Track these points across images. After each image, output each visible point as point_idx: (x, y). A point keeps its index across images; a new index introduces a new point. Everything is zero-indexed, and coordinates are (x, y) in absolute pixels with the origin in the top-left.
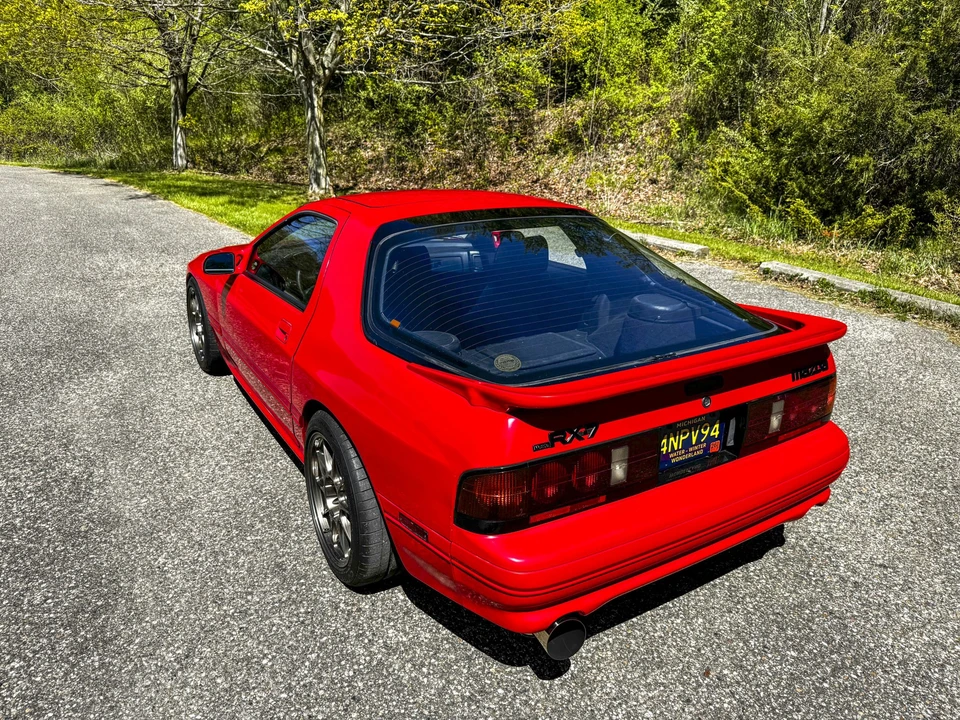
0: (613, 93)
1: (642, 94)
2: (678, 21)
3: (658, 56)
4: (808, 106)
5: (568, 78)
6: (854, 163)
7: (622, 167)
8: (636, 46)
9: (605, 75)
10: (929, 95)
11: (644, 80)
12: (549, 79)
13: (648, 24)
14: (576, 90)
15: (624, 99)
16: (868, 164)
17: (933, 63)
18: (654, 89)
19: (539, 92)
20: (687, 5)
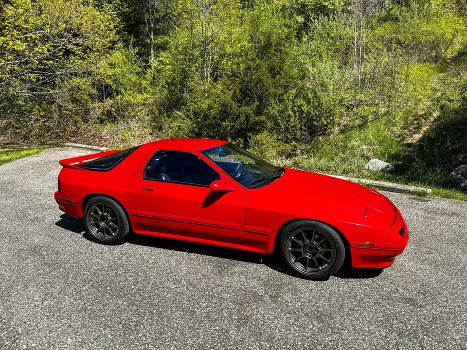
0: (127, 97)
1: (139, 98)
2: (151, 68)
3: (144, 83)
4: (204, 104)
5: (105, 91)
6: (225, 124)
7: (136, 128)
8: (134, 78)
9: (123, 90)
10: (241, 101)
11: (140, 92)
12: (96, 91)
13: (139, 70)
14: (109, 96)
15: (132, 100)
16: (228, 125)
17: (241, 91)
18: (145, 96)
19: (91, 96)
20: (154, 62)
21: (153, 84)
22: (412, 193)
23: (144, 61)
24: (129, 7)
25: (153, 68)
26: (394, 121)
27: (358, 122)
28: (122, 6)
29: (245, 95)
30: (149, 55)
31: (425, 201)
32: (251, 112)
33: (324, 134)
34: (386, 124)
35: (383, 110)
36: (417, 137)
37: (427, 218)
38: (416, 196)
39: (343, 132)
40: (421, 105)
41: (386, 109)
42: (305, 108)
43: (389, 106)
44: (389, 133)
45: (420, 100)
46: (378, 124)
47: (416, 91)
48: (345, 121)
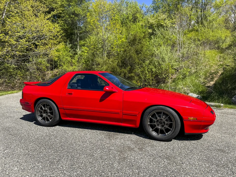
2: (77, 54)
3: (74, 61)
5: (54, 65)
8: (69, 59)
9: (63, 64)
10: (121, 67)
11: (72, 65)
12: (49, 65)
13: (71, 54)
14: (56, 67)
15: (67, 69)
17: (121, 62)
18: (74, 67)
19: (47, 67)
20: (79, 51)
21: (78, 61)
22: (213, 106)
23: (74, 51)
24: (67, 26)
25: (78, 54)
26: (200, 75)
27: (181, 77)
28: (64, 25)
29: (123, 64)
30: (76, 48)
31: (220, 109)
32: (127, 71)
33: (164, 83)
34: (196, 77)
35: (193, 71)
36: (212, 83)
37: (223, 116)
38: (215, 108)
39: (174, 81)
40: (213, 68)
41: (195, 70)
42: (154, 70)
43: (196, 69)
44: (197, 81)
45: (212, 66)
46: (192, 77)
47: (209, 62)
48: (175, 76)
